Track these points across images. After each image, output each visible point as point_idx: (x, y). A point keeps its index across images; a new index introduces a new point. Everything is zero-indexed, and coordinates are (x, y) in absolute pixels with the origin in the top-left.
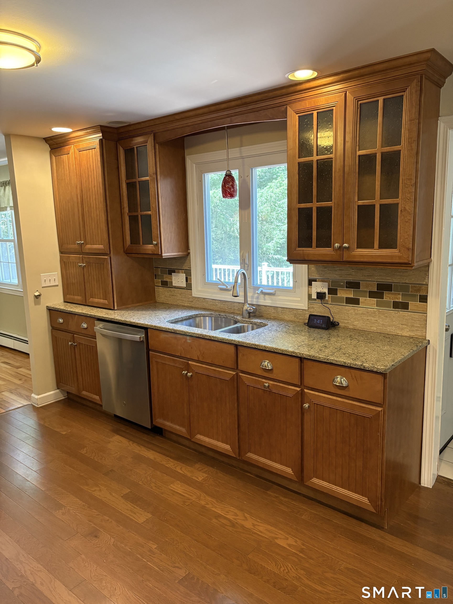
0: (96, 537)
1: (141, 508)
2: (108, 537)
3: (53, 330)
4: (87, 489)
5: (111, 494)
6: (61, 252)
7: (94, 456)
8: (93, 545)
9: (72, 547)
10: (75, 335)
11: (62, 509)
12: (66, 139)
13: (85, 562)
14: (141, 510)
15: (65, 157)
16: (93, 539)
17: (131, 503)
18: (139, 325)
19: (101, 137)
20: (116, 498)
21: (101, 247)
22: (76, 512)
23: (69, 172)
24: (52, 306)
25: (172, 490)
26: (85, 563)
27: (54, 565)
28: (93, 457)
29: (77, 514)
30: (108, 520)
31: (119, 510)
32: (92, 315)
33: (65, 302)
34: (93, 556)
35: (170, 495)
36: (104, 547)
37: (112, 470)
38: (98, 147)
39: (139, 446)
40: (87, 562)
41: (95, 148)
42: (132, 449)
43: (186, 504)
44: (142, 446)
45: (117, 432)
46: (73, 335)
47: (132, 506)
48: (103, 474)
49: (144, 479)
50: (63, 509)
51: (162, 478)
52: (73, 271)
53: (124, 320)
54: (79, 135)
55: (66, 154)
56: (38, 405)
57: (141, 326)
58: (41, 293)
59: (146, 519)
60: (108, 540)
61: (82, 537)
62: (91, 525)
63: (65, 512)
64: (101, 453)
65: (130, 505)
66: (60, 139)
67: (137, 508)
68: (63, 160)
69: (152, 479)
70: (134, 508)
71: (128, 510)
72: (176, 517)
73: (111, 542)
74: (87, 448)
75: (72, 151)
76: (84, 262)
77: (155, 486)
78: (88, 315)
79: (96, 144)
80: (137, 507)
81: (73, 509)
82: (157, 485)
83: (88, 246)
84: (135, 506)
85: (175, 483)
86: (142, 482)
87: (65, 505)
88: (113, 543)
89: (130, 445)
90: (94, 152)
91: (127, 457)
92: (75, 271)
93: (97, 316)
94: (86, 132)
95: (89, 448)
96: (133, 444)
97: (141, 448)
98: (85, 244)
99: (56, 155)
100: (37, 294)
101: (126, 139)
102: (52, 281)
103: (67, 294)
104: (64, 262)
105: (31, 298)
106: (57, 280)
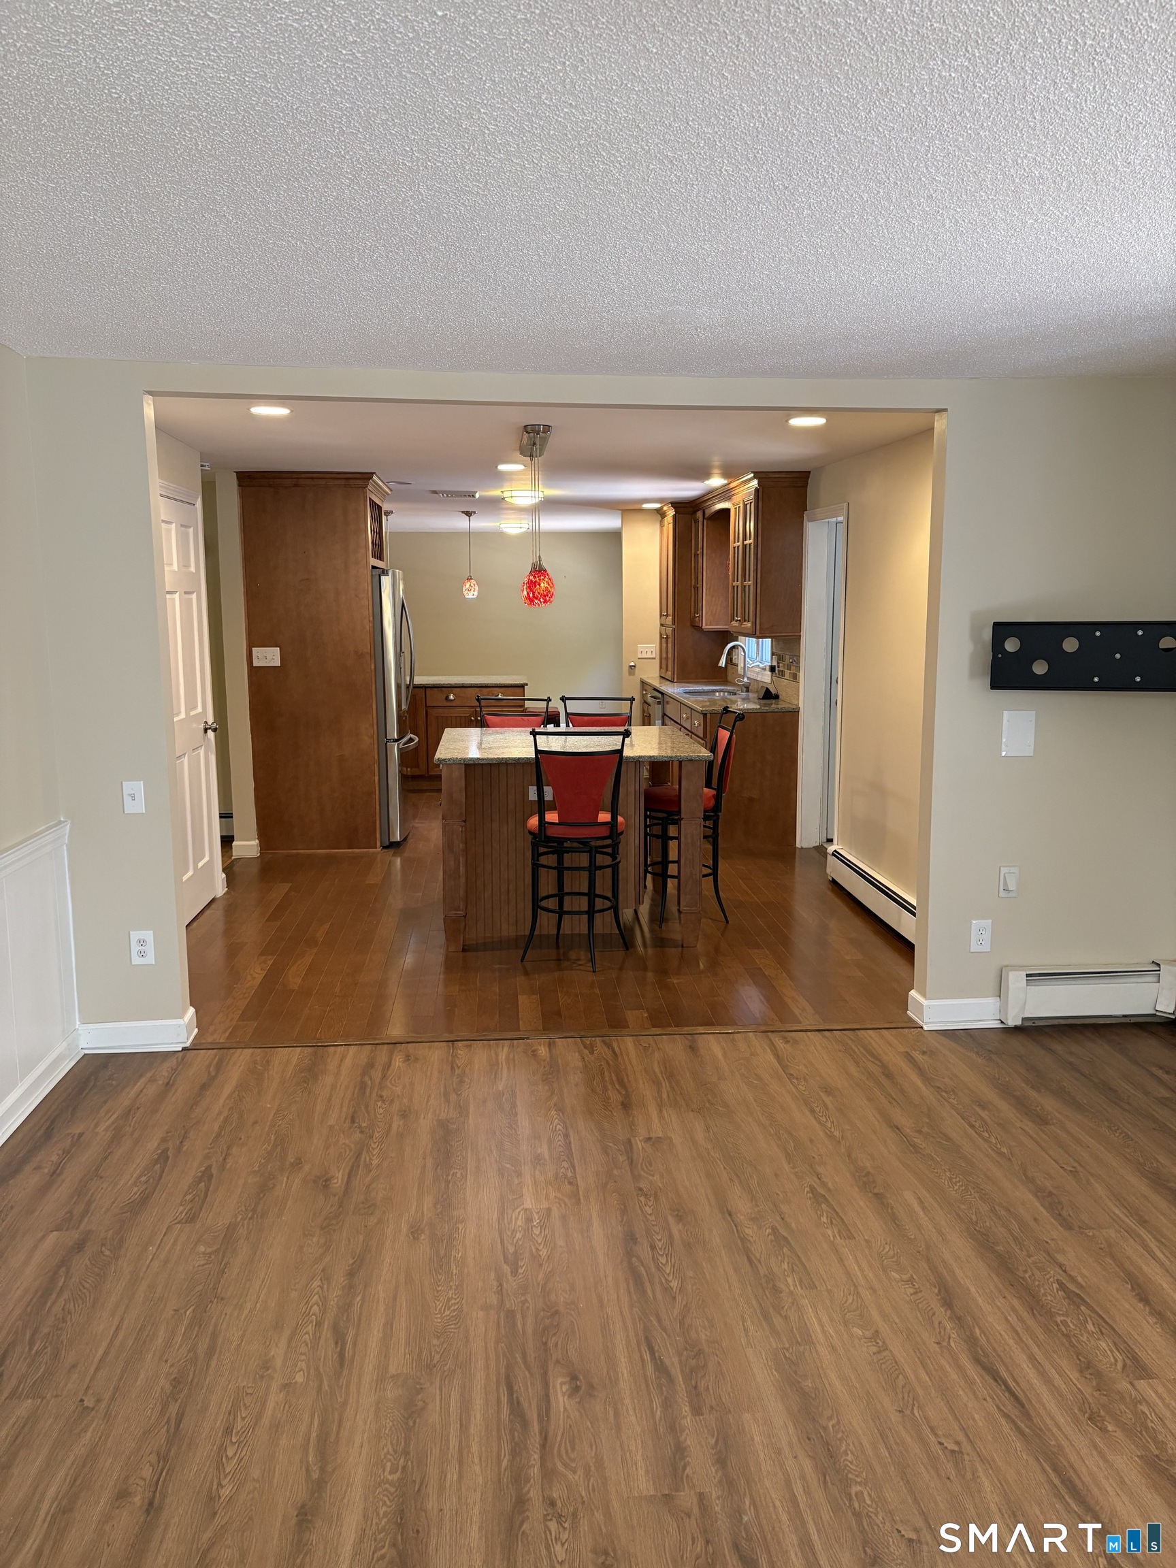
6: (661, 624)
24: (645, 679)
33: (660, 676)
58: (636, 664)
79: (673, 519)
98: (667, 615)
99: (662, 526)
100: (632, 664)
101: (695, 512)
102: (649, 653)
103: (661, 668)
104: (661, 635)
105: (626, 668)
106: (653, 653)
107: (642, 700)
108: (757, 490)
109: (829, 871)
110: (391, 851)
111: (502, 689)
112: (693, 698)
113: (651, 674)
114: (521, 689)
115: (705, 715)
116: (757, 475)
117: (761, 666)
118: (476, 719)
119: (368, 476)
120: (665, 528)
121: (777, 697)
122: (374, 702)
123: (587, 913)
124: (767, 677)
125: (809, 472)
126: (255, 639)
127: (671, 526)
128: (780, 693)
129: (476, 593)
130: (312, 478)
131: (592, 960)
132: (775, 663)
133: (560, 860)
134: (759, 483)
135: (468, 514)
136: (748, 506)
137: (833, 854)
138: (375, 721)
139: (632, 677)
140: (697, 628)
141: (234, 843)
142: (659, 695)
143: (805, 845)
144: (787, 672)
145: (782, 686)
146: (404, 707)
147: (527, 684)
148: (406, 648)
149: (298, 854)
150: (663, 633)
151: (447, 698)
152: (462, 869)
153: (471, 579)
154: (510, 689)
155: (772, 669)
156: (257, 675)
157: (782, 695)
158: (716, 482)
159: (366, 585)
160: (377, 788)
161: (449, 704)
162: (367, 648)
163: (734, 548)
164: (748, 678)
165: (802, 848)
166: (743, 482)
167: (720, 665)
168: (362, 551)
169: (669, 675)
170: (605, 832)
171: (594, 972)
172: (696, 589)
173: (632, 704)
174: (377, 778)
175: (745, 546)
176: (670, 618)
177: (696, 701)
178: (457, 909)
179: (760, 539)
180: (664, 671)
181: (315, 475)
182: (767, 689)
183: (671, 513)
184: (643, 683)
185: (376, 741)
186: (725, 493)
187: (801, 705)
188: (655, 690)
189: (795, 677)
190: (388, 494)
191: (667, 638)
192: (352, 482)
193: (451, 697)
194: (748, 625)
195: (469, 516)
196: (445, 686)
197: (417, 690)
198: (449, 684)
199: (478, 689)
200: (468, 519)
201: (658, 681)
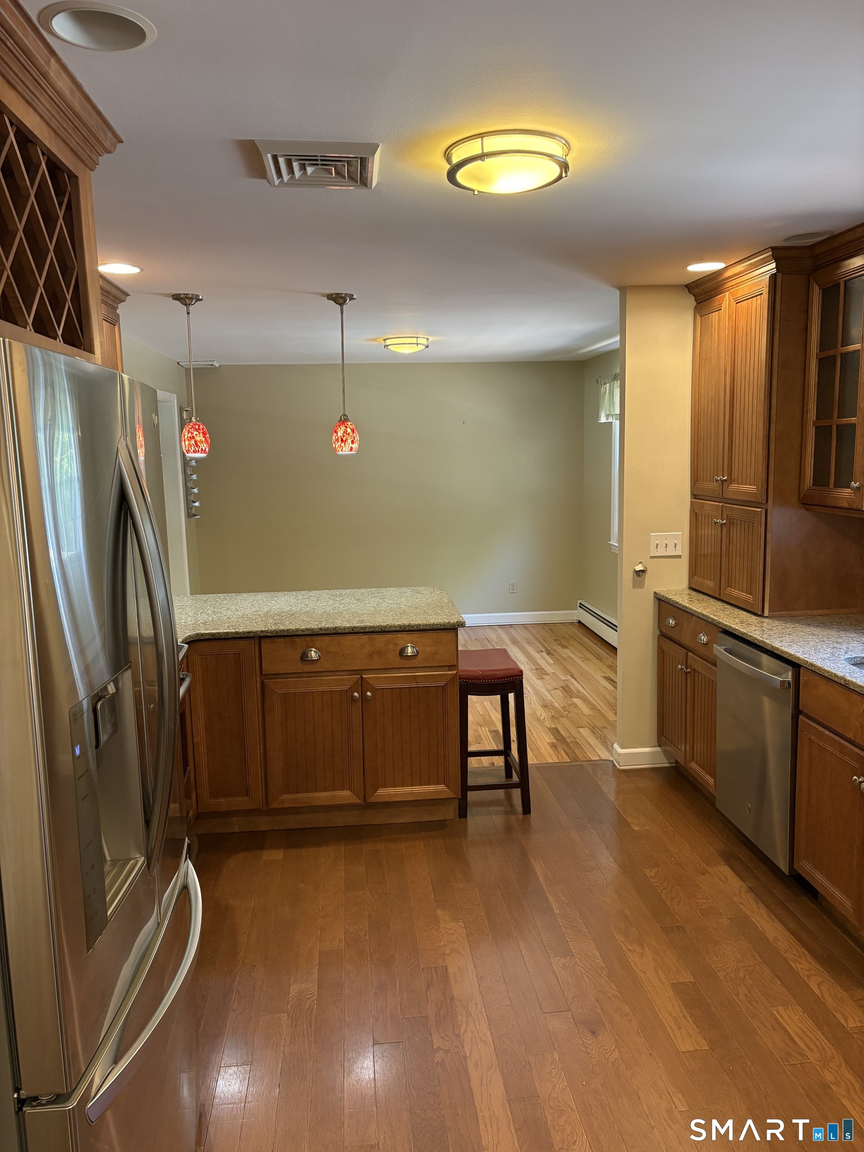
0: (593, 1033)
1: (695, 1023)
2: (612, 1044)
3: (660, 637)
4: (623, 942)
5: (656, 971)
6: (694, 496)
7: (663, 889)
8: (581, 1043)
9: (549, 1030)
10: (690, 654)
11: (566, 958)
12: (717, 282)
13: (553, 1067)
14: (695, 1027)
15: (714, 316)
16: (586, 1035)
17: (681, 1005)
18: (784, 656)
19: (775, 271)
20: (661, 981)
21: (752, 488)
22: (584, 973)
23: (718, 344)
24: (662, 594)
25: (776, 1018)
26: (553, 1069)
27: (508, 1043)
28: (661, 889)
29: (585, 977)
30: (627, 1015)
31: (656, 1008)
32: (715, 620)
33: (691, 588)
34: (571, 1062)
35: (765, 1026)
36: (596, 1059)
37: (682, 927)
38: (765, 291)
39: (757, 903)
40: (556, 1068)
41: (762, 294)
42: (740, 903)
43: (790, 1060)
44: (761, 904)
45: (729, 858)
46: (686, 651)
47: (682, 1012)
48: (661, 928)
49: (732, 971)
50: (568, 958)
51: (767, 985)
52: (706, 532)
53: (761, 641)
54: (738, 271)
55: (717, 311)
56: (620, 766)
57: (788, 658)
58: (646, 568)
59: (695, 1048)
60: (609, 1050)
61: (571, 1021)
62: (596, 1007)
63: (568, 965)
64: (678, 888)
65: (680, 1006)
66: (710, 284)
67: (689, 1019)
68: (712, 322)
69: (747, 976)
70: (684, 1017)
71: (670, 1014)
72: (754, 1076)
73: (611, 1056)
74: (660, 869)
75: (725, 304)
76: (725, 517)
77: (746, 996)
78: (709, 620)
79: (764, 286)
80: (690, 1017)
81: (583, 966)
82: (750, 993)
83: (734, 487)
84: (688, 1016)
85: (790, 1007)
86: (725, 976)
87: (575, 953)
88: (615, 1060)
89: (740, 893)
90: (759, 301)
91: (721, 914)
92: (710, 532)
93: (722, 624)
94: (749, 265)
95: (662, 870)
96: (747, 895)
97: (758, 908)
99: (701, 315)
100: (639, 568)
102: (671, 547)
103: (693, 573)
104: (693, 514)
105: (628, 576)
106: (679, 547)
107: (658, 633)
111: (414, 636)
113: (675, 584)
114: (453, 634)
118: (363, 695)
120: (721, 315)
129: (355, 446)
139: (638, 590)
147: (461, 624)
150: (698, 509)
151: (304, 657)
153: (347, 420)
154: (429, 634)
161: (308, 668)
184: (659, 598)
193: (313, 654)
195: (341, 305)
196: (299, 633)
197: (241, 642)
198: (308, 629)
199: (366, 637)
200: (342, 313)
201: (686, 597)
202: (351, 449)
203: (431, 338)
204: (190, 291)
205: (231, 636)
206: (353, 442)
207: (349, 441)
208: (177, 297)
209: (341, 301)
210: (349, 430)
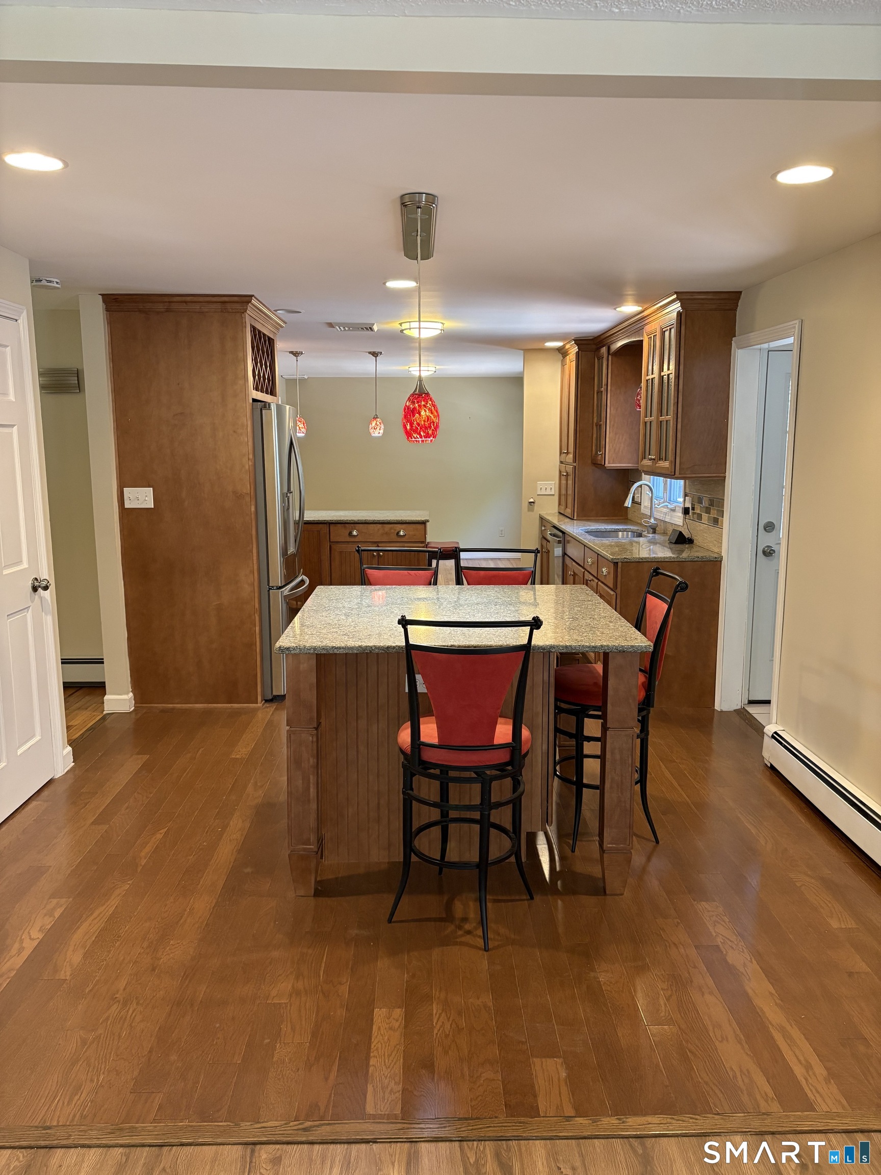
3: (542, 538)
6: (560, 462)
12: (565, 350)
19: (578, 350)
24: (543, 516)
33: (559, 514)
38: (575, 359)
52: (563, 481)
54: (569, 347)
55: (566, 365)
58: (535, 500)
75: (568, 361)
83: (568, 456)
94: (571, 345)
98: (567, 453)
99: (563, 365)
100: (532, 500)
101: (599, 349)
102: (548, 490)
103: (560, 504)
104: (560, 472)
105: (525, 505)
106: (553, 490)
107: (541, 536)
108: (679, 314)
109: (765, 754)
110: (274, 706)
111: (404, 526)
112: (598, 541)
113: (550, 511)
114: (423, 525)
115: (616, 564)
116: (682, 297)
117: (670, 506)
119: (245, 300)
120: (567, 367)
121: (690, 541)
122: (255, 546)
123: (478, 866)
124: (678, 519)
125: (740, 292)
126: (126, 479)
127: (574, 364)
128: (694, 538)
129: (382, 431)
130: (186, 302)
131: (483, 922)
132: (688, 505)
133: (444, 793)
134: (681, 306)
135: (375, 354)
136: (667, 334)
137: (773, 737)
138: (256, 567)
139: (531, 514)
140: (598, 465)
141: (106, 697)
142: (560, 534)
143: (726, 708)
144: (705, 516)
145: (700, 531)
146: (292, 550)
147: (428, 521)
148: (294, 487)
149: (173, 709)
150: (563, 470)
151: (350, 534)
152: (313, 791)
153: (377, 418)
154: (412, 525)
155: (686, 511)
156: (128, 516)
157: (698, 540)
158: (629, 308)
159: (247, 421)
160: (258, 640)
161: (352, 539)
162: (247, 488)
163: (647, 381)
164: (655, 519)
165: (722, 711)
166: (661, 307)
167: (626, 505)
168: (241, 382)
169: (568, 511)
170: (503, 757)
171: (486, 949)
172: (599, 426)
173: (536, 556)
174: (257, 629)
175: (661, 378)
176: (571, 456)
177: (603, 545)
178: (307, 842)
179: (682, 367)
180: (563, 507)
181: (188, 299)
182: (681, 533)
183: (573, 350)
184: (542, 519)
185: (256, 589)
186: (636, 323)
187: (724, 554)
188: (555, 527)
189: (716, 521)
190: (282, 327)
191: (567, 475)
192: (229, 306)
193: (355, 533)
194: (666, 464)
195: (376, 357)
196: (348, 522)
197: (321, 525)
198: (352, 520)
199: (381, 525)
200: (376, 361)
201: (557, 518)
202: (379, 433)
203: (437, 367)
204: (298, 350)
205: (316, 522)
206: (380, 429)
207: (378, 429)
208: (292, 352)
209: (376, 355)
210: (378, 423)
